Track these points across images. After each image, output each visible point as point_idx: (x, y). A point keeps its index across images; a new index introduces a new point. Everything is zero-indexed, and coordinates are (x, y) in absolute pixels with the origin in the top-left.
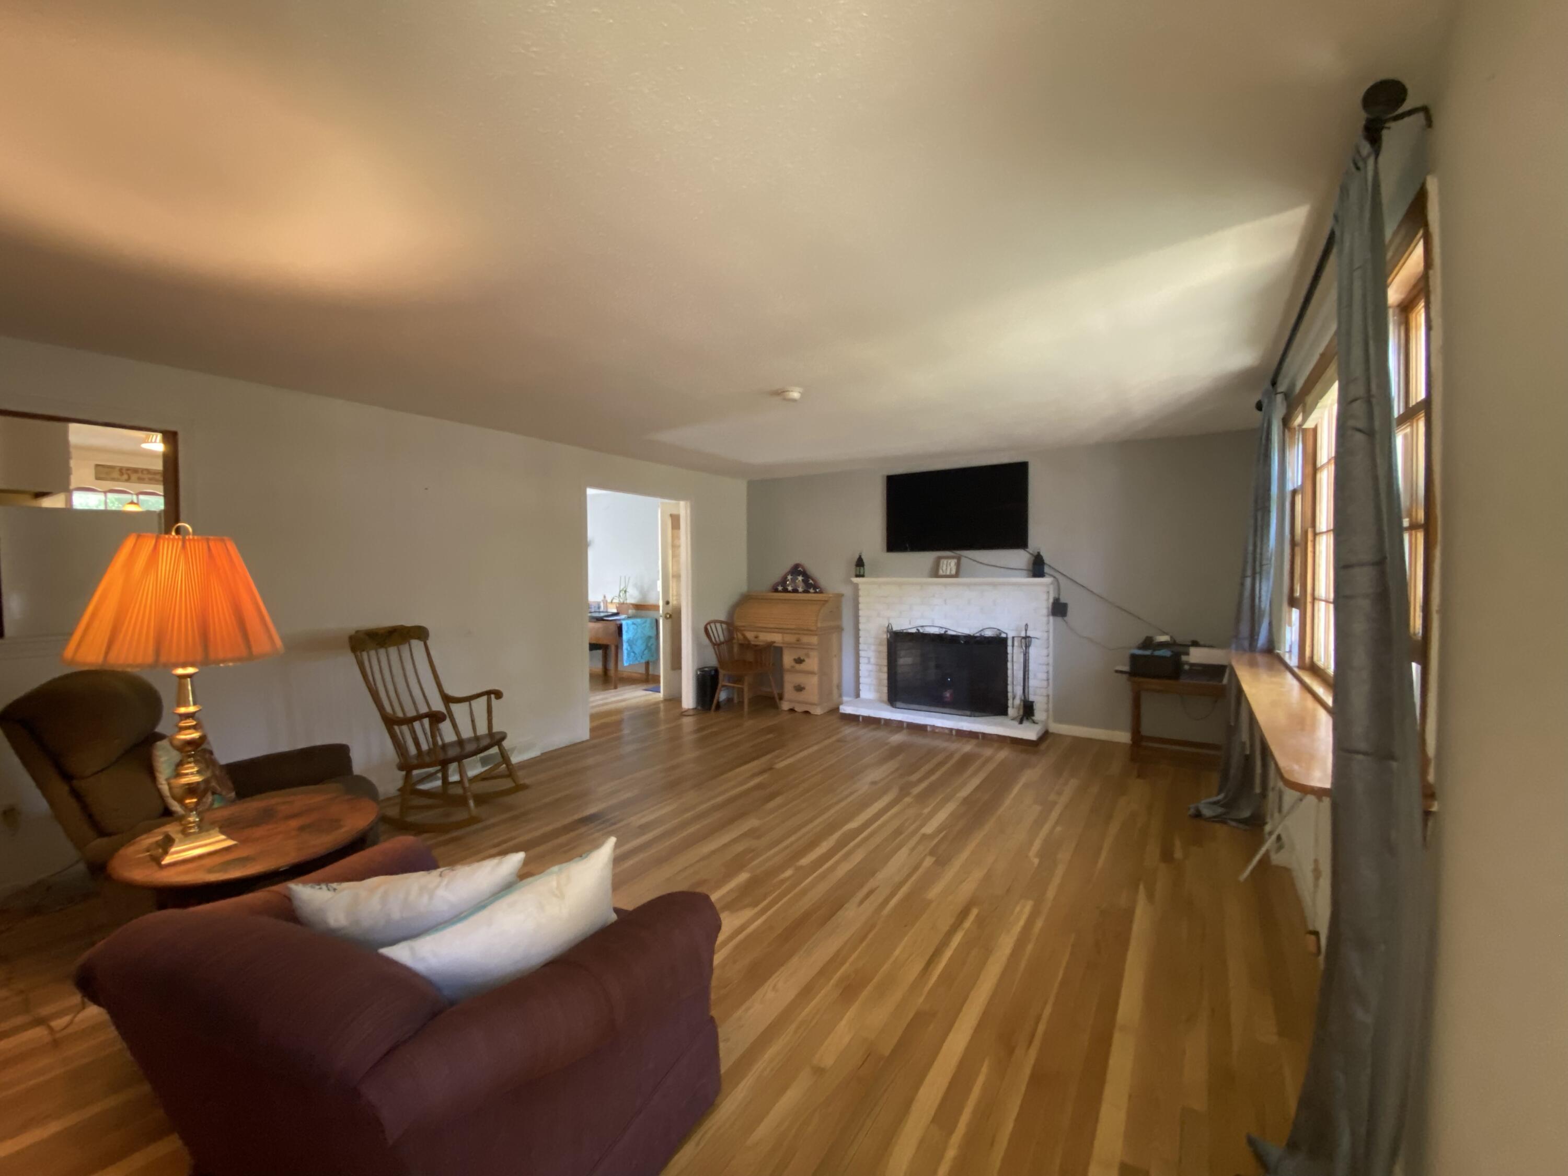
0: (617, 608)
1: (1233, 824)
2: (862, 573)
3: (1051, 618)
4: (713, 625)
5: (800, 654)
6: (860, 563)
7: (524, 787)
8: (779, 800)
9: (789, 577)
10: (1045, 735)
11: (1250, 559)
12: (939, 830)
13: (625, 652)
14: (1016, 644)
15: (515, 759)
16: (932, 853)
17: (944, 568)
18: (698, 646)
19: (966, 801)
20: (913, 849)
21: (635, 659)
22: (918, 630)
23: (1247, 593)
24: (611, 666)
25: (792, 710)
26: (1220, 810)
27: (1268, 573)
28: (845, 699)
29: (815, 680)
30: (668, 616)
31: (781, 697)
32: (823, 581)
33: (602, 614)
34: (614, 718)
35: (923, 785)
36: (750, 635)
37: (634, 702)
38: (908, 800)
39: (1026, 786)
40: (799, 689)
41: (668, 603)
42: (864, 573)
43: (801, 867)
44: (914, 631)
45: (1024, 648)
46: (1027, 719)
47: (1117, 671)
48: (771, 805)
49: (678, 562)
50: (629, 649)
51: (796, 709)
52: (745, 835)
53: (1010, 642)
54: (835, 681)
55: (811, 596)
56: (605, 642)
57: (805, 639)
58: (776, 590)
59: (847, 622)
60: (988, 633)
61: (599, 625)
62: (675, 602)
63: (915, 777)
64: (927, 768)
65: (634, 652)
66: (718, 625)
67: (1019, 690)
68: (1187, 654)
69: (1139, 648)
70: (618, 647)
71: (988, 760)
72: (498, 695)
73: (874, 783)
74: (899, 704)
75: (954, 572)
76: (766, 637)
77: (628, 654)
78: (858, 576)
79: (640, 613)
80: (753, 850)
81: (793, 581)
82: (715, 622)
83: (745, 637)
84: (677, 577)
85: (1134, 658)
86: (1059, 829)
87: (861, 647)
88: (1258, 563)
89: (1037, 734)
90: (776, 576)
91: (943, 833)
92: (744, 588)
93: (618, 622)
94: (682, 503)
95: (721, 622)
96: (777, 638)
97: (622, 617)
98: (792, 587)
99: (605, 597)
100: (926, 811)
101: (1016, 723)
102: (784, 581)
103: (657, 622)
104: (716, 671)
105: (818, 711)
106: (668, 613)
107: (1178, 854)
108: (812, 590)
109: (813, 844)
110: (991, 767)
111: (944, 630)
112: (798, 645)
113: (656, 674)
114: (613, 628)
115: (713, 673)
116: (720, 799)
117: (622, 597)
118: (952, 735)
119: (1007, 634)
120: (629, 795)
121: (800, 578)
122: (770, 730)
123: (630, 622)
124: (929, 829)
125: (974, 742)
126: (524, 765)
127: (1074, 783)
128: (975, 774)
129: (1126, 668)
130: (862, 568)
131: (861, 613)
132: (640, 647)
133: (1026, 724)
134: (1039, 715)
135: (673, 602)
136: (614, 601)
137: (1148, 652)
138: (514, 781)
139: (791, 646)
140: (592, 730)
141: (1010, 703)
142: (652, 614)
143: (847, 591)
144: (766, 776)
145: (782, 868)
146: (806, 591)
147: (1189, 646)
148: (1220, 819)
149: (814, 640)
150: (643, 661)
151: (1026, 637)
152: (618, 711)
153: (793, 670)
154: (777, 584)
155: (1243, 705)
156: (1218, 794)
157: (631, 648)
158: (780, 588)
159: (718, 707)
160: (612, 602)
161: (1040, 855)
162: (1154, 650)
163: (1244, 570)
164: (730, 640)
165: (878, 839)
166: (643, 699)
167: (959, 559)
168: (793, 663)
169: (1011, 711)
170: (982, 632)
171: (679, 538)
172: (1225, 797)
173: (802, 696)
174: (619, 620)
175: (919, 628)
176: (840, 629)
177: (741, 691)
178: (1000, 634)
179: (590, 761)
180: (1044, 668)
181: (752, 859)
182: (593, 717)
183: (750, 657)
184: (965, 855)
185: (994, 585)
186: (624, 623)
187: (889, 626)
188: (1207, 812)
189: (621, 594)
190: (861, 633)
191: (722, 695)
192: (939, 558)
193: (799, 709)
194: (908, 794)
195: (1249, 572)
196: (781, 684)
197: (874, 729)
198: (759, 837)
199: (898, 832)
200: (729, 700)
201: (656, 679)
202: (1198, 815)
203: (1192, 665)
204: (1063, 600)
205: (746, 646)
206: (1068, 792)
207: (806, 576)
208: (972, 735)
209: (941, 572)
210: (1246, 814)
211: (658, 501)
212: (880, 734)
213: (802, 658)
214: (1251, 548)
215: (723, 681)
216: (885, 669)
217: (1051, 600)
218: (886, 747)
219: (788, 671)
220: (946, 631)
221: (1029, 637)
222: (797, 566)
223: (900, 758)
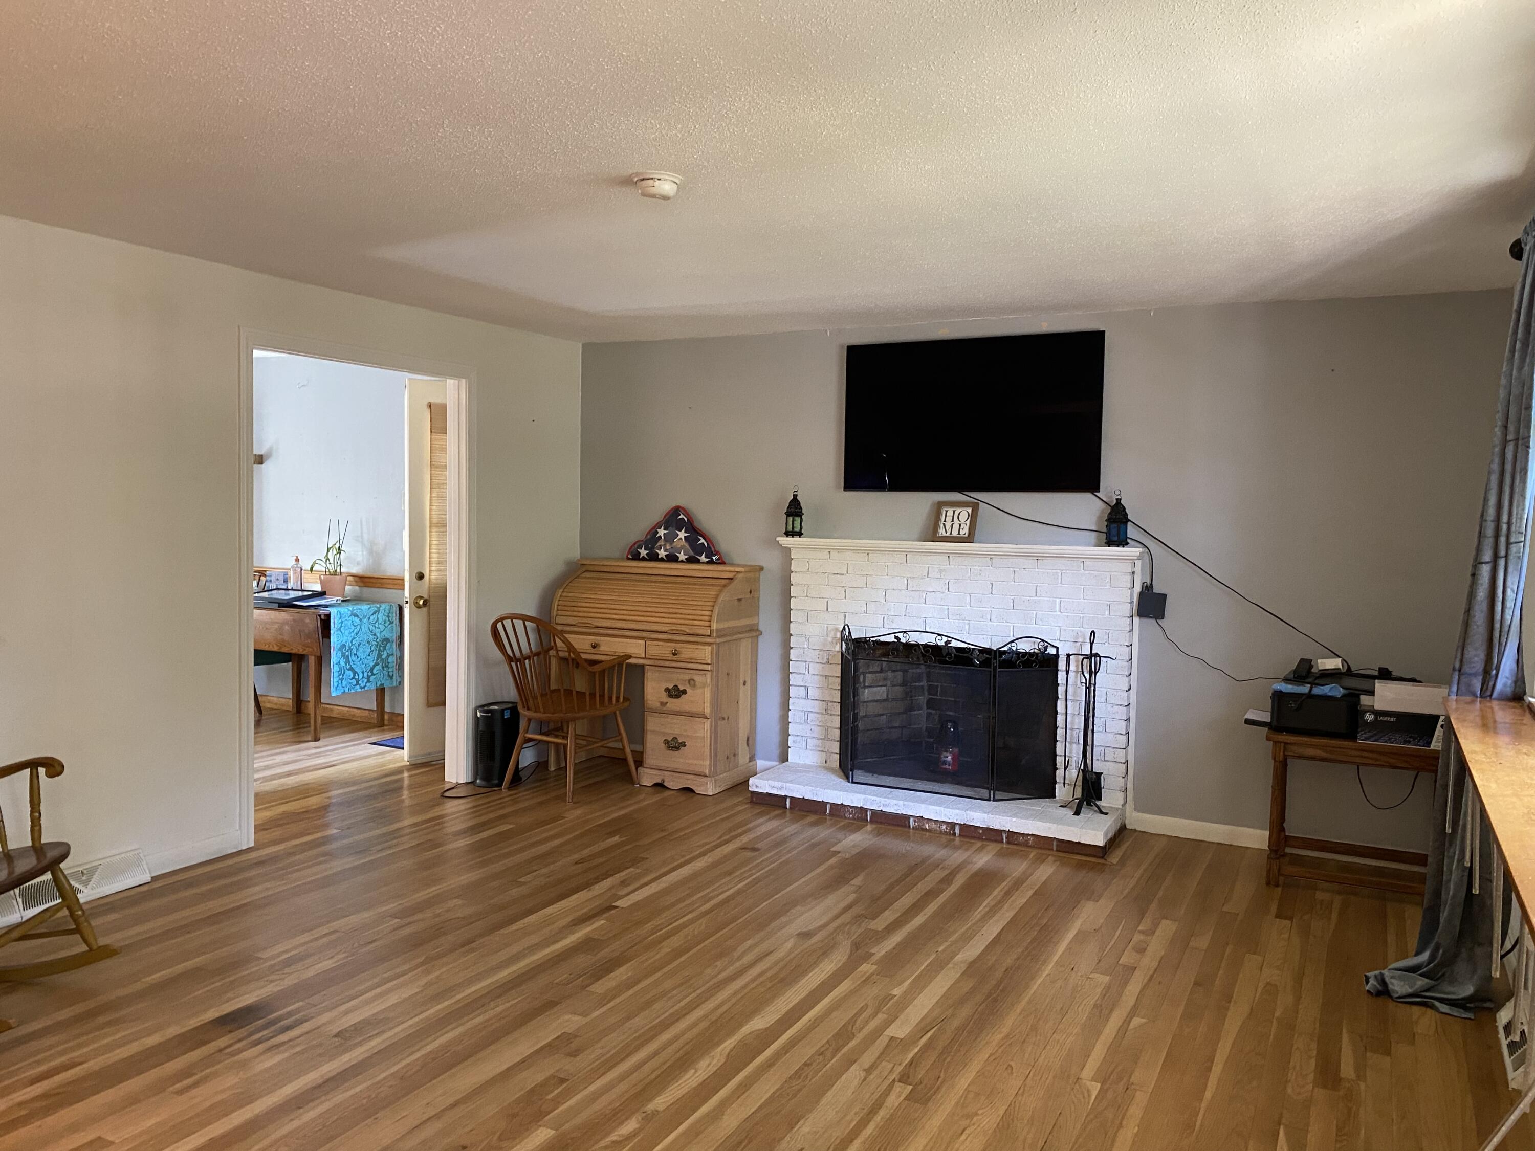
0: (322, 582)
1: (1444, 1008)
2: (797, 529)
3: (1136, 620)
4: (507, 623)
5: (679, 679)
6: (795, 509)
7: (108, 952)
8: (622, 973)
9: (662, 532)
10: (1121, 834)
11: (1490, 531)
12: (922, 1028)
13: (335, 669)
14: (1072, 667)
15: (86, 895)
16: (904, 1078)
17: (948, 525)
18: (479, 661)
19: (972, 968)
20: (869, 1071)
21: (354, 682)
22: (896, 638)
23: (1482, 594)
24: (309, 695)
25: (660, 786)
26: (1421, 982)
27: (1520, 558)
28: (760, 763)
29: (703, 729)
30: (421, 602)
31: (639, 763)
32: (725, 543)
33: (293, 594)
34: (313, 801)
35: (897, 938)
36: (581, 643)
37: (351, 768)
38: (866, 968)
39: (1082, 936)
40: (675, 745)
41: (421, 576)
42: (801, 528)
43: (655, 1113)
44: (891, 639)
45: (1087, 676)
46: (1089, 804)
47: (1248, 722)
48: (600, 987)
49: (442, 498)
50: (343, 664)
51: (666, 784)
52: (550, 1049)
53: (1062, 665)
54: (743, 731)
55: (702, 569)
56: (296, 649)
57: (687, 652)
58: (636, 557)
59: (768, 621)
60: (1025, 646)
61: (283, 616)
62: (434, 576)
63: (879, 924)
64: (907, 900)
65: (351, 669)
66: (519, 624)
67: (1076, 752)
68: (1372, 693)
69: (1286, 680)
70: (322, 660)
71: (1018, 884)
72: (54, 767)
73: (805, 935)
74: (859, 775)
75: (965, 532)
76: (612, 647)
77: (341, 673)
78: (790, 533)
79: (368, 592)
80: (562, 1081)
81: (670, 539)
82: (512, 617)
83: (570, 647)
84: (441, 525)
85: (1278, 696)
86: (1136, 1021)
87: (793, 667)
88: (1503, 539)
89: (1106, 834)
90: (637, 531)
91: (929, 1034)
92: (575, 553)
93: (323, 611)
94: (451, 383)
95: (524, 618)
96: (634, 649)
97: (332, 600)
98: (665, 550)
99: (297, 560)
100: (897, 992)
101: (1069, 813)
102: (651, 540)
103: (401, 609)
104: (514, 710)
105: (710, 788)
106: (421, 597)
107: (1347, 1070)
108: (703, 558)
109: (684, 1062)
110: (1021, 899)
111: (945, 639)
112: (674, 661)
113: (398, 711)
114: (311, 623)
115: (507, 715)
116: (504, 974)
117: (332, 561)
118: (955, 834)
119: (1057, 648)
120: (328, 964)
121: (682, 534)
122: (613, 827)
123: (346, 609)
124: (899, 1030)
125: (993, 848)
126: (107, 905)
127: (1167, 928)
128: (993, 911)
129: (1266, 717)
130: (798, 520)
131: (793, 603)
132: (365, 659)
133: (1087, 814)
134: (1110, 798)
135: (432, 575)
136: (316, 568)
137: (1305, 689)
138: (85, 941)
139: (660, 664)
140: (259, 828)
141: (1059, 773)
142: (390, 594)
143: (769, 561)
144: (600, 923)
145: (615, 1116)
146: (692, 560)
147: (1374, 678)
148: (1420, 1000)
149: (706, 653)
150: (371, 687)
151: (1092, 656)
152: (322, 788)
153: (662, 711)
154: (638, 545)
155: (1469, 795)
156: (1417, 954)
157: (347, 662)
158: (643, 552)
159: (516, 780)
160: (311, 570)
161: (1103, 1077)
162: (1313, 684)
163: (1479, 550)
164: (543, 652)
165: (805, 1052)
166: (371, 762)
167: (975, 507)
168: (664, 697)
169: (1061, 791)
170: (1013, 644)
171: (443, 450)
172: (1430, 961)
173: (678, 760)
174: (326, 606)
175: (900, 635)
176: (754, 631)
177: (561, 750)
178: (1046, 648)
179: (255, 892)
180: (1122, 712)
181: (557, 1102)
182: (262, 800)
183: (580, 684)
184: (964, 1081)
185: (1038, 558)
186: (333, 611)
187: (844, 628)
188: (1399, 987)
189: (330, 555)
190: (793, 642)
191: (527, 757)
192: (941, 505)
193: (674, 783)
194: (867, 957)
195: (1487, 556)
196: (638, 734)
197: (814, 824)
198: (574, 1054)
199: (844, 1035)
200: (541, 766)
201: (396, 722)
202: (1383, 991)
203: (1378, 713)
204: (1157, 589)
205: (573, 661)
206: (1157, 946)
207: (694, 532)
208: (991, 835)
209: (942, 532)
210: (1468, 990)
211: (405, 377)
212: (823, 832)
213: (681, 688)
214: (1491, 512)
215: (525, 730)
216: (837, 709)
217: (1138, 589)
218: (833, 861)
219: (653, 711)
220: (948, 642)
221: (1097, 655)
222: (677, 510)
223: (857, 881)
